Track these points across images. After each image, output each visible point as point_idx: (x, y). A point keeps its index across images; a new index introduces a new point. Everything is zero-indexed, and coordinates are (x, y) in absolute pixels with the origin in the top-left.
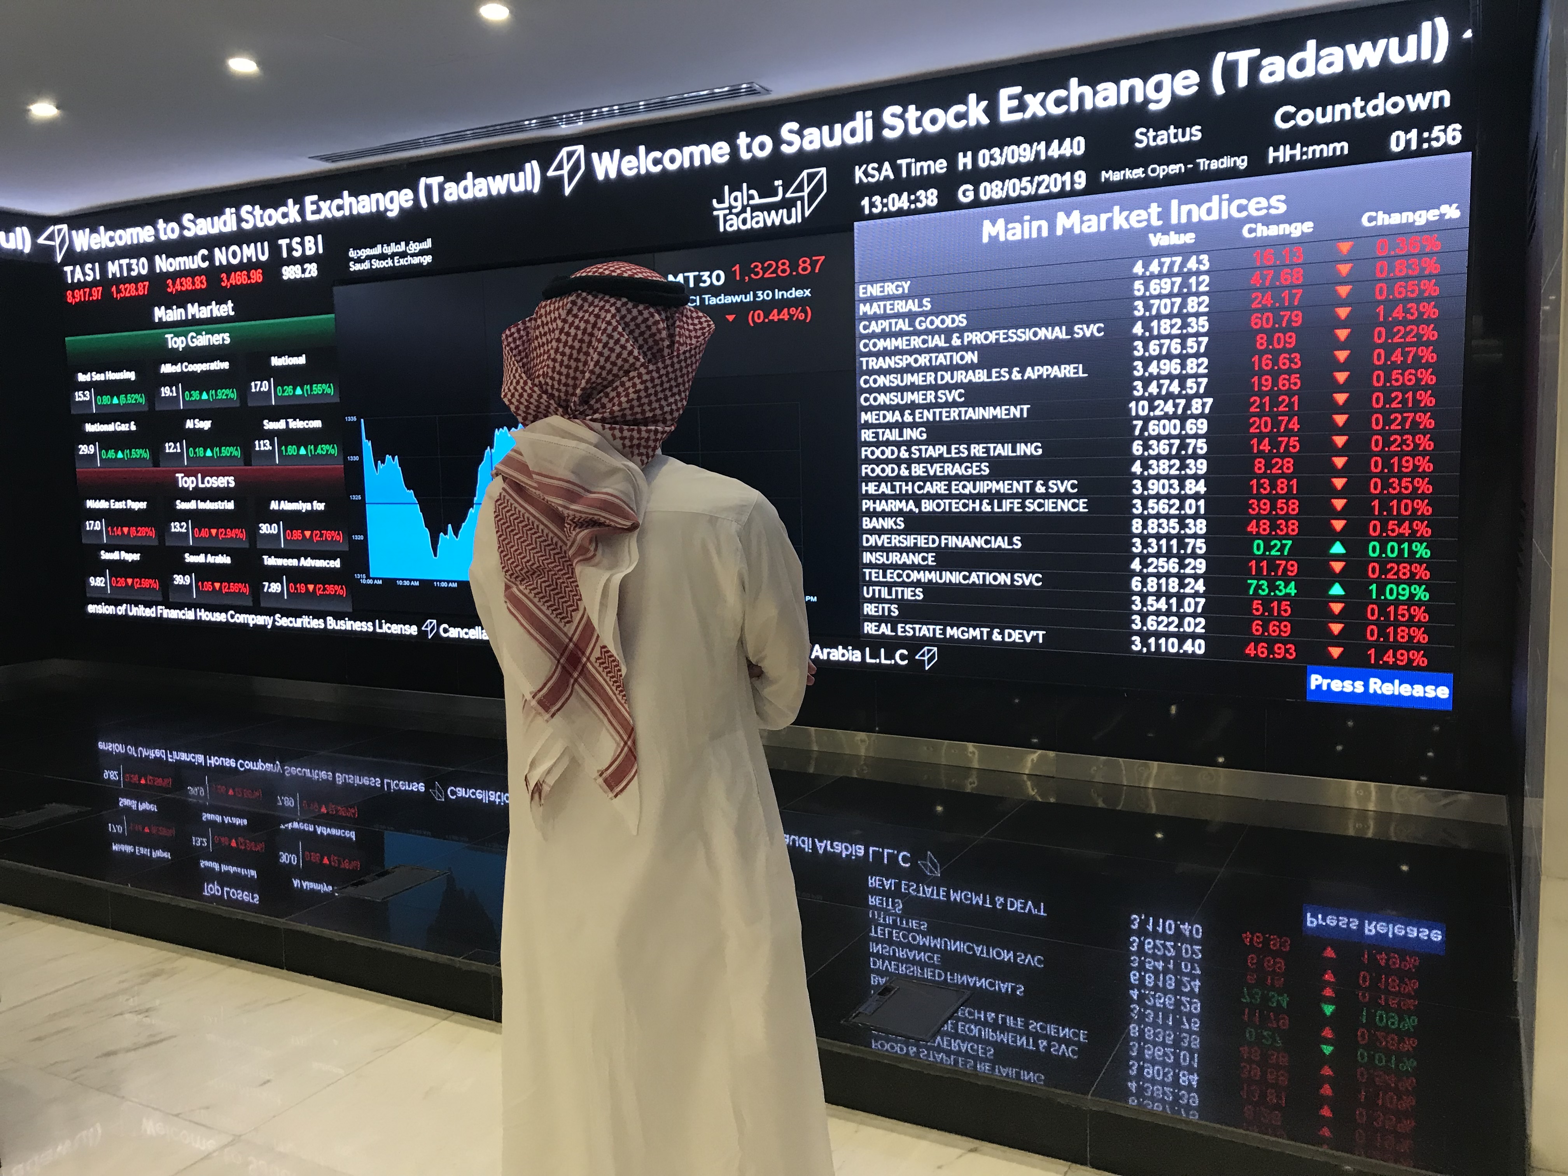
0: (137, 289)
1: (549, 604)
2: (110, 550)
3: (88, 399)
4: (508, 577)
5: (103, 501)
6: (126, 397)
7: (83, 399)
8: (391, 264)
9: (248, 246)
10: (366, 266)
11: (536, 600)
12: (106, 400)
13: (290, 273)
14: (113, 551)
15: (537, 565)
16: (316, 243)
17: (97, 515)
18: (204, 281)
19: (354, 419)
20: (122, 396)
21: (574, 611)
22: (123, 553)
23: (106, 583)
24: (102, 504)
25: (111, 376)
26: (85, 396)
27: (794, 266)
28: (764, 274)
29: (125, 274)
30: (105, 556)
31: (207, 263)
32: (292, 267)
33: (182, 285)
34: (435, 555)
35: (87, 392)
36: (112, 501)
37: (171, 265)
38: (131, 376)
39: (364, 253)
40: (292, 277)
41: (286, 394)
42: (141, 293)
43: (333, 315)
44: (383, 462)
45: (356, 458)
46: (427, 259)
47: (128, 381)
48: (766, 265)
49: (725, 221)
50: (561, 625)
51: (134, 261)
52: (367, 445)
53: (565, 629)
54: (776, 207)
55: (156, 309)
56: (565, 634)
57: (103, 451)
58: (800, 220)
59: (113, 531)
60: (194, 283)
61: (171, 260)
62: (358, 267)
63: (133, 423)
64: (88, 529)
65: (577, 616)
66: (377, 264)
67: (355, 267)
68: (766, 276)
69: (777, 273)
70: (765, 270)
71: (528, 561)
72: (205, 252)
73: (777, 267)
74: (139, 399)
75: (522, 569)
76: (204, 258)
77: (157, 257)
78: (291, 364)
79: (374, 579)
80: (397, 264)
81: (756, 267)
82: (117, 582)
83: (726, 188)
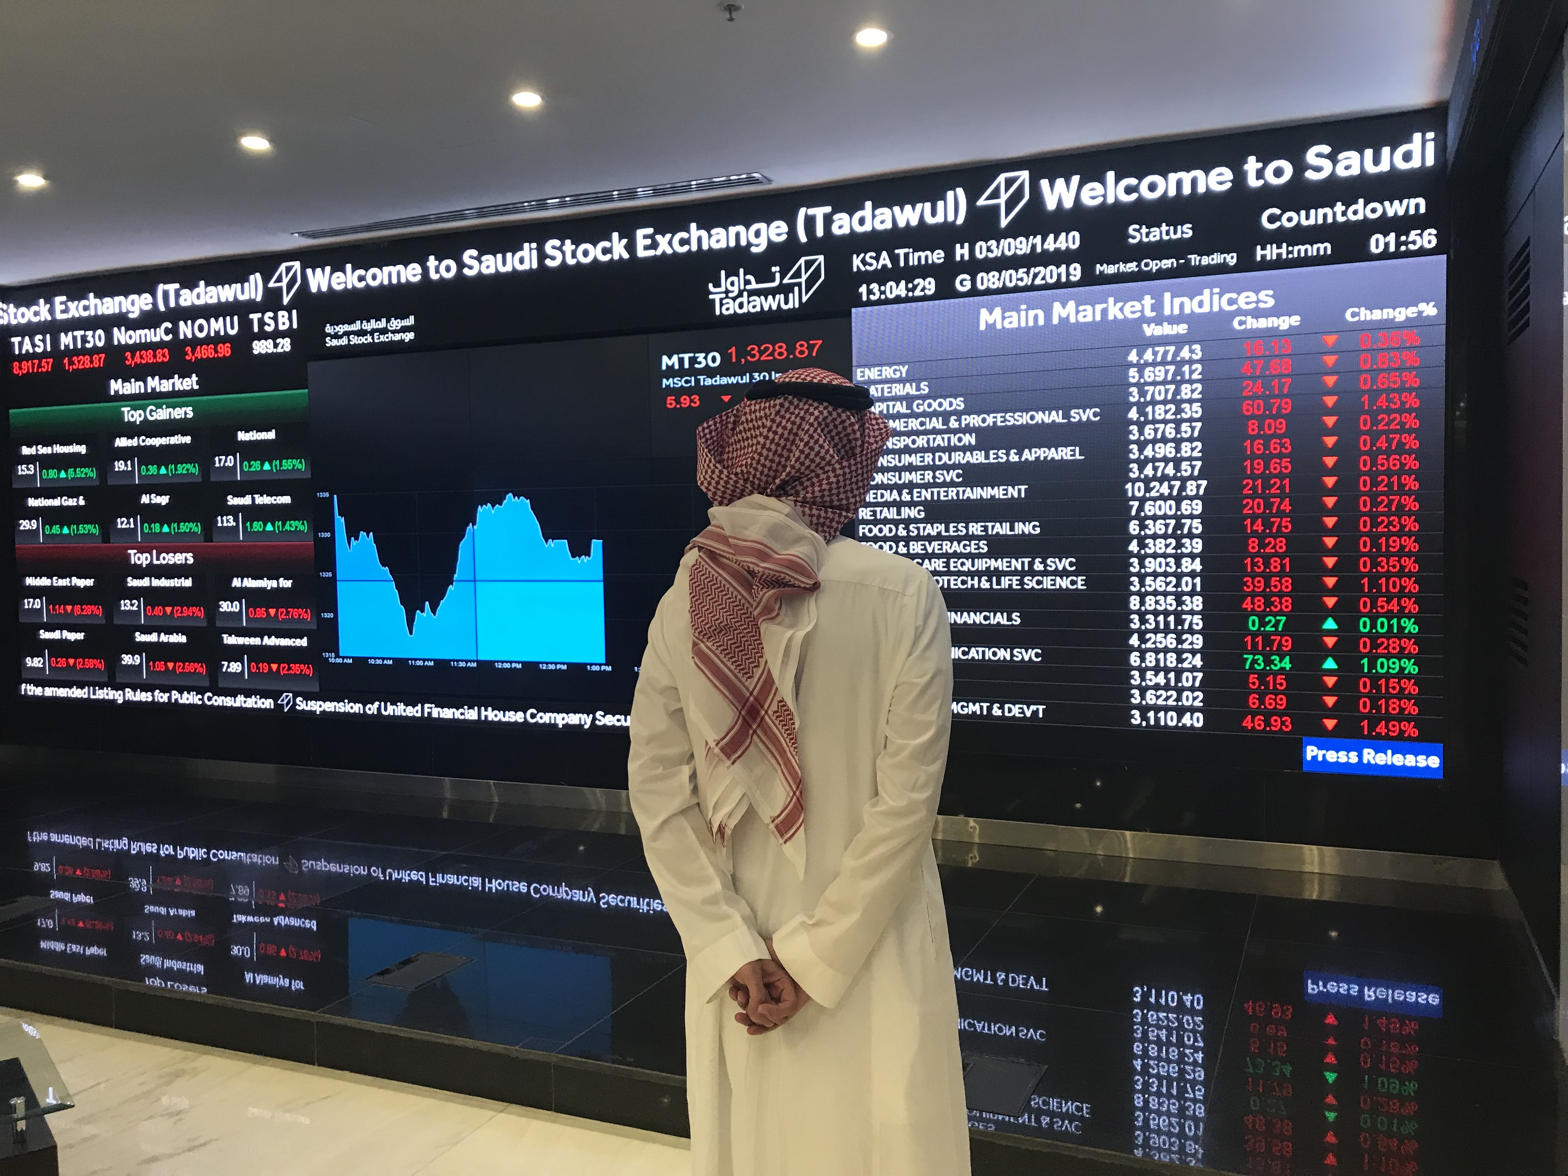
0: (92, 362)
1: (733, 660)
2: (50, 628)
3: (32, 473)
4: (697, 635)
5: (44, 579)
6: (75, 471)
7: (26, 472)
8: (370, 339)
9: (217, 321)
10: (344, 341)
11: (722, 656)
12: (52, 474)
13: (261, 347)
14: (54, 631)
15: (725, 623)
16: (290, 319)
17: (36, 592)
18: (167, 354)
19: (327, 495)
20: (71, 471)
21: (755, 667)
22: (65, 632)
23: (44, 664)
24: (44, 582)
25: (59, 449)
26: (28, 469)
27: (791, 350)
28: (760, 357)
29: (79, 346)
30: (45, 635)
31: (170, 337)
32: (263, 341)
33: (141, 357)
34: (411, 633)
35: (31, 466)
36: (55, 578)
37: (131, 337)
38: (82, 449)
39: (342, 329)
40: (263, 352)
41: (252, 469)
42: (97, 366)
43: (306, 391)
44: (357, 539)
45: (328, 535)
46: (409, 336)
47: (78, 454)
48: (762, 348)
49: (721, 305)
50: (744, 680)
51: (89, 333)
52: (340, 522)
53: (747, 684)
54: (773, 292)
55: (112, 381)
56: (747, 689)
57: (47, 526)
58: (797, 306)
59: (54, 610)
60: (155, 356)
61: (131, 332)
62: (335, 343)
63: (81, 498)
64: (26, 607)
65: (758, 672)
66: (355, 340)
67: (331, 343)
68: (762, 358)
69: (773, 356)
70: (761, 353)
71: (717, 619)
72: (169, 325)
73: (774, 350)
74: (91, 473)
75: (710, 627)
76: (167, 332)
77: (115, 330)
78: (259, 438)
79: (343, 658)
80: (376, 341)
81: (753, 349)
82: (57, 663)
83: (723, 273)
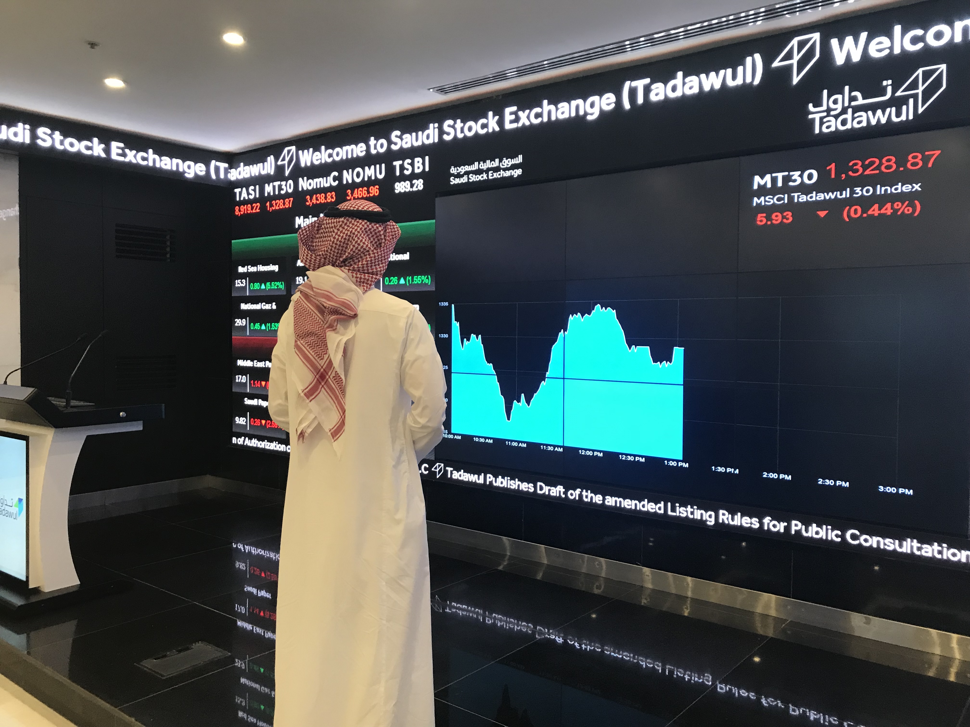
0: (284, 204)
1: (313, 350)
2: (251, 397)
3: (244, 285)
4: (296, 336)
6: (271, 284)
7: (241, 285)
8: (485, 177)
9: (369, 168)
10: (464, 180)
11: (308, 348)
12: (257, 286)
13: (401, 187)
14: (253, 399)
15: (310, 331)
16: (424, 164)
17: (244, 371)
18: (334, 196)
19: (446, 304)
20: (268, 284)
22: (260, 400)
23: (246, 422)
24: (248, 363)
25: (262, 268)
27: (901, 161)
28: (864, 171)
29: (277, 193)
30: (248, 402)
31: (337, 182)
32: (402, 183)
33: (317, 199)
34: (509, 419)
35: (244, 281)
36: (255, 361)
37: (310, 185)
38: (276, 268)
39: (462, 169)
40: (403, 191)
41: (391, 283)
42: (287, 207)
43: (434, 221)
44: (468, 340)
45: (446, 336)
46: (518, 172)
47: (273, 272)
48: (867, 162)
49: (822, 123)
51: (284, 183)
52: (456, 326)
53: (320, 362)
54: (883, 106)
55: (297, 218)
57: (252, 324)
58: (911, 117)
59: (254, 384)
60: (326, 198)
61: (310, 181)
62: (457, 181)
63: (274, 303)
64: (237, 381)
65: (326, 357)
66: (474, 178)
67: (454, 181)
68: (867, 172)
69: (880, 170)
70: (865, 168)
71: (306, 329)
72: (336, 174)
73: (881, 164)
74: (280, 285)
75: (303, 333)
76: (335, 179)
77: (300, 179)
78: (397, 259)
79: (454, 434)
80: (490, 178)
81: (856, 164)
82: (255, 422)
83: (825, 92)
